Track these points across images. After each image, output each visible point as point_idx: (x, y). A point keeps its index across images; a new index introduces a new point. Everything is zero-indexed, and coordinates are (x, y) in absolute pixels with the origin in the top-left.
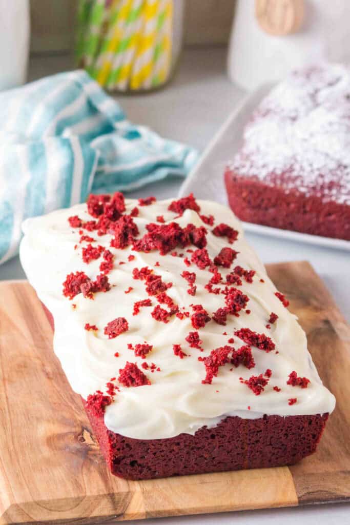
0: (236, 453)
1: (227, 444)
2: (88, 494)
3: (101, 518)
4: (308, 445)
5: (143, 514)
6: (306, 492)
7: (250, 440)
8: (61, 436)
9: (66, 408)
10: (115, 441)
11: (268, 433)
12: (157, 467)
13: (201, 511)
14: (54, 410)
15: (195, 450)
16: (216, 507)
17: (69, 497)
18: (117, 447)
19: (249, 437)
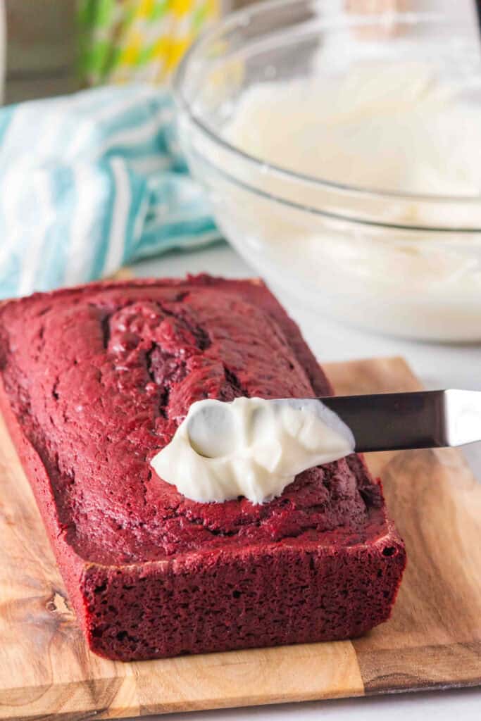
0: (271, 619)
1: (257, 605)
2: (56, 681)
3: (75, 714)
4: (378, 608)
5: (136, 710)
6: (375, 676)
7: (291, 599)
8: (21, 603)
9: (32, 564)
10: (92, 601)
11: (318, 590)
12: (156, 640)
13: (222, 703)
14: (13, 567)
15: (211, 615)
16: (244, 698)
17: (27, 685)
18: (97, 611)
19: (290, 596)
